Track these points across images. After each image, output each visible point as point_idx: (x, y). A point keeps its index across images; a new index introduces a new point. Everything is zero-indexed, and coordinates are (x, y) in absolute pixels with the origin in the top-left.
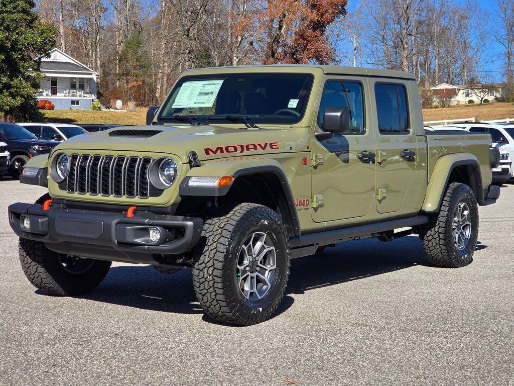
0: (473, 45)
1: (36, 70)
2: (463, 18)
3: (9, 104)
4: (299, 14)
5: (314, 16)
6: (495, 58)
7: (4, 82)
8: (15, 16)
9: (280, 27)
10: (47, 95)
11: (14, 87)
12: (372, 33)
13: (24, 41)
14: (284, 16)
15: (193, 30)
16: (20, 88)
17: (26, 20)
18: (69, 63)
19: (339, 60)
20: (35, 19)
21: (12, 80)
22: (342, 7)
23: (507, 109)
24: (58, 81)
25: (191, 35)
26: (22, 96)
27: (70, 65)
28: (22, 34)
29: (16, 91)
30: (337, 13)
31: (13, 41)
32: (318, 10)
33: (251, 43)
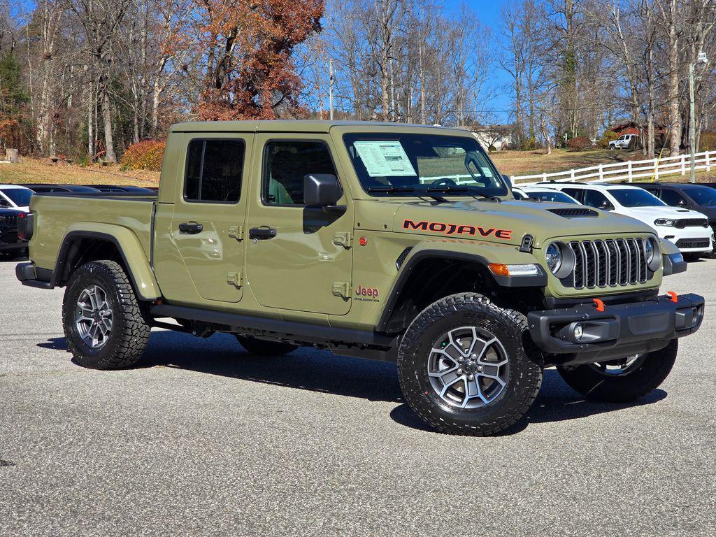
0: (468, 73)
2: (456, 35)
5: (278, 32)
6: (498, 91)
15: (106, 49)
22: (317, 20)
23: (527, 159)
25: (103, 55)
30: (309, 28)
32: (285, 25)
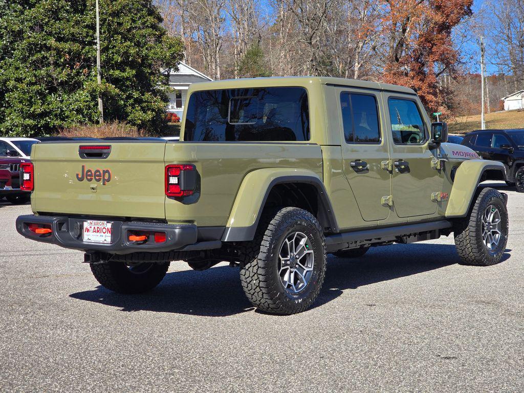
1: (165, 84)
3: (141, 118)
4: (423, 16)
5: (439, 18)
7: (135, 97)
8: (143, 31)
9: (404, 31)
10: (172, 108)
11: (146, 102)
12: (496, 32)
13: (154, 56)
14: (408, 19)
15: (315, 37)
16: (151, 102)
17: (155, 35)
18: (193, 75)
19: (464, 62)
20: (164, 34)
21: (143, 95)
22: (468, 7)
24: (182, 94)
25: (313, 42)
26: (153, 110)
27: (193, 77)
28: (151, 49)
29: (147, 106)
30: (463, 13)
31: (143, 56)
32: (443, 12)
33: (374, 48)
